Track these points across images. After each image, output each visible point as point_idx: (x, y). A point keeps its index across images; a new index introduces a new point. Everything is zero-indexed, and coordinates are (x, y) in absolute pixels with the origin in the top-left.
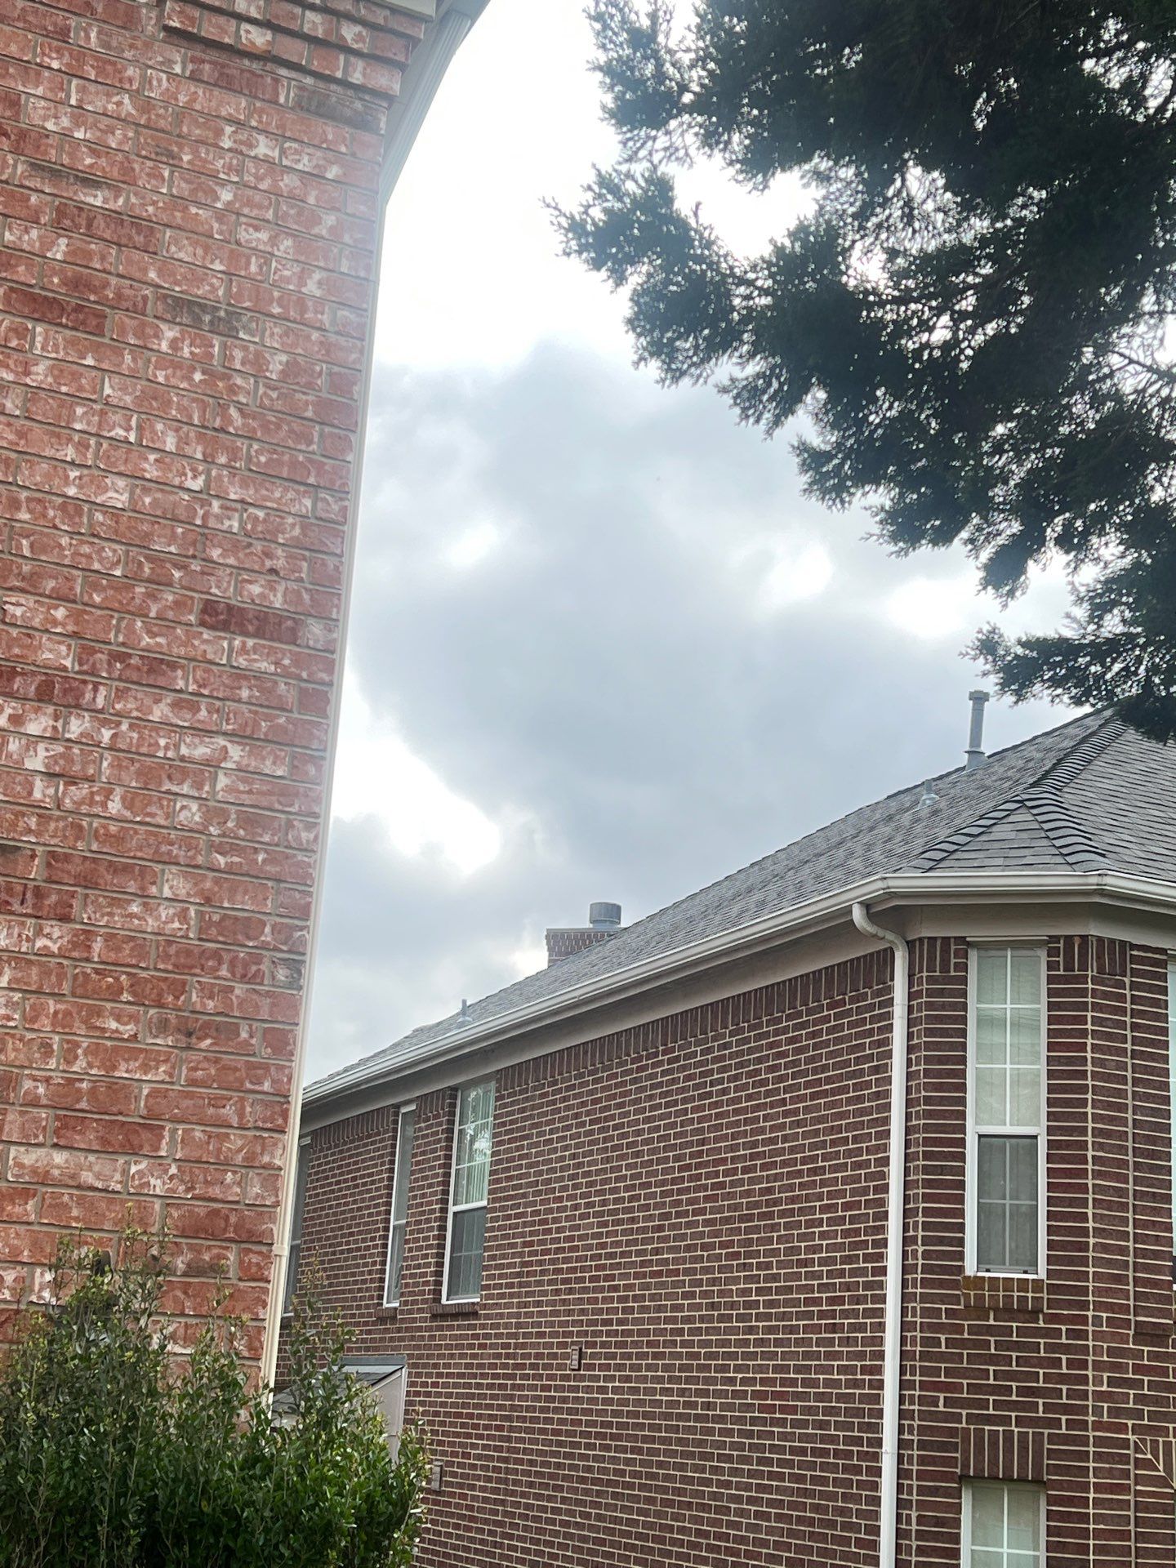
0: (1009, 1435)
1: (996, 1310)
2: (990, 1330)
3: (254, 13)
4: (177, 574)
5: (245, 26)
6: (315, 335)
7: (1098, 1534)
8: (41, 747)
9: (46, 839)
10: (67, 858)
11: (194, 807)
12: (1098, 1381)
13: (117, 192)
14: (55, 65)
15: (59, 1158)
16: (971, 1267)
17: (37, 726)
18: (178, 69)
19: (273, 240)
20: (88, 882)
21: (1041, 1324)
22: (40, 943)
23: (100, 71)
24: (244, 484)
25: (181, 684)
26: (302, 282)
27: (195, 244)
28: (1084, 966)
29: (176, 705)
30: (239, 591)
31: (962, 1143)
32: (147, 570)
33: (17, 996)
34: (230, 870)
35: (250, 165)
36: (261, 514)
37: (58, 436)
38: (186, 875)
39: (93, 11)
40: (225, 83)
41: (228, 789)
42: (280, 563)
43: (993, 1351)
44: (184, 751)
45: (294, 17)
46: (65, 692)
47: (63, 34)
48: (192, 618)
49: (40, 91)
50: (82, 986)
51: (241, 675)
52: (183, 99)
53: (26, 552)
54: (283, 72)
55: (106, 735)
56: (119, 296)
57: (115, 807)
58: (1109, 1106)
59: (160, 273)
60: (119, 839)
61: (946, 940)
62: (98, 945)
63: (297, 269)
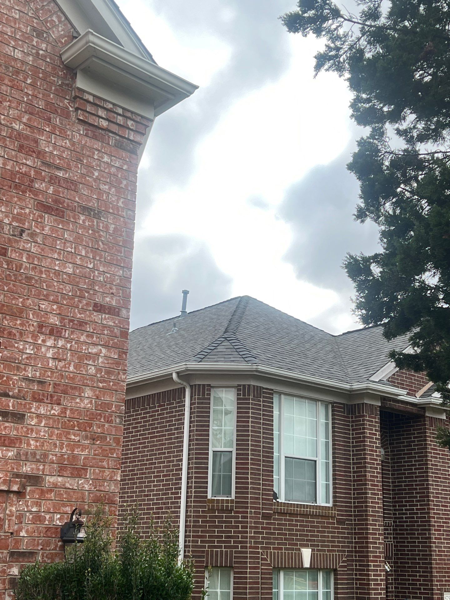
0: (222, 552)
1: (218, 510)
2: (216, 517)
3: (104, 116)
4: (86, 295)
5: (101, 120)
6: (122, 219)
7: (250, 583)
8: (51, 350)
9: (53, 379)
10: (59, 385)
11: (93, 368)
12: (251, 533)
13: (66, 172)
14: (47, 130)
15: (60, 479)
16: (209, 496)
17: (49, 343)
18: (82, 133)
19: (110, 189)
20: (65, 392)
21: (233, 514)
22: (53, 412)
23: (60, 132)
24: (104, 267)
25: (88, 330)
26: (118, 203)
27: (88, 189)
28: (249, 395)
29: (87, 336)
30: (103, 300)
31: (208, 454)
32: (78, 293)
33: (47, 429)
34: (103, 388)
35: (102, 164)
36: (109, 275)
37: (52, 250)
38: (91, 390)
39: (58, 113)
40: (95, 137)
41: (102, 362)
42: (114, 291)
43: (217, 524)
44: (90, 350)
45: (114, 117)
46: (57, 332)
47: (49, 119)
48: (91, 308)
49: (43, 138)
50: (64, 426)
51: (105, 327)
52: (83, 142)
53: (45, 288)
54: (110, 134)
55: (69, 345)
56: (68, 205)
57: (72, 368)
58: (256, 441)
59: (79, 199)
60: (73, 379)
61: (204, 385)
62: (68, 412)
63: (116, 198)
